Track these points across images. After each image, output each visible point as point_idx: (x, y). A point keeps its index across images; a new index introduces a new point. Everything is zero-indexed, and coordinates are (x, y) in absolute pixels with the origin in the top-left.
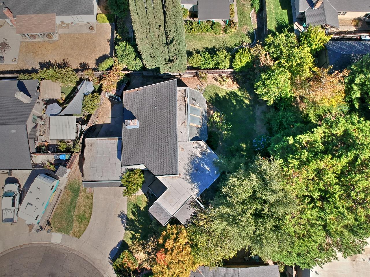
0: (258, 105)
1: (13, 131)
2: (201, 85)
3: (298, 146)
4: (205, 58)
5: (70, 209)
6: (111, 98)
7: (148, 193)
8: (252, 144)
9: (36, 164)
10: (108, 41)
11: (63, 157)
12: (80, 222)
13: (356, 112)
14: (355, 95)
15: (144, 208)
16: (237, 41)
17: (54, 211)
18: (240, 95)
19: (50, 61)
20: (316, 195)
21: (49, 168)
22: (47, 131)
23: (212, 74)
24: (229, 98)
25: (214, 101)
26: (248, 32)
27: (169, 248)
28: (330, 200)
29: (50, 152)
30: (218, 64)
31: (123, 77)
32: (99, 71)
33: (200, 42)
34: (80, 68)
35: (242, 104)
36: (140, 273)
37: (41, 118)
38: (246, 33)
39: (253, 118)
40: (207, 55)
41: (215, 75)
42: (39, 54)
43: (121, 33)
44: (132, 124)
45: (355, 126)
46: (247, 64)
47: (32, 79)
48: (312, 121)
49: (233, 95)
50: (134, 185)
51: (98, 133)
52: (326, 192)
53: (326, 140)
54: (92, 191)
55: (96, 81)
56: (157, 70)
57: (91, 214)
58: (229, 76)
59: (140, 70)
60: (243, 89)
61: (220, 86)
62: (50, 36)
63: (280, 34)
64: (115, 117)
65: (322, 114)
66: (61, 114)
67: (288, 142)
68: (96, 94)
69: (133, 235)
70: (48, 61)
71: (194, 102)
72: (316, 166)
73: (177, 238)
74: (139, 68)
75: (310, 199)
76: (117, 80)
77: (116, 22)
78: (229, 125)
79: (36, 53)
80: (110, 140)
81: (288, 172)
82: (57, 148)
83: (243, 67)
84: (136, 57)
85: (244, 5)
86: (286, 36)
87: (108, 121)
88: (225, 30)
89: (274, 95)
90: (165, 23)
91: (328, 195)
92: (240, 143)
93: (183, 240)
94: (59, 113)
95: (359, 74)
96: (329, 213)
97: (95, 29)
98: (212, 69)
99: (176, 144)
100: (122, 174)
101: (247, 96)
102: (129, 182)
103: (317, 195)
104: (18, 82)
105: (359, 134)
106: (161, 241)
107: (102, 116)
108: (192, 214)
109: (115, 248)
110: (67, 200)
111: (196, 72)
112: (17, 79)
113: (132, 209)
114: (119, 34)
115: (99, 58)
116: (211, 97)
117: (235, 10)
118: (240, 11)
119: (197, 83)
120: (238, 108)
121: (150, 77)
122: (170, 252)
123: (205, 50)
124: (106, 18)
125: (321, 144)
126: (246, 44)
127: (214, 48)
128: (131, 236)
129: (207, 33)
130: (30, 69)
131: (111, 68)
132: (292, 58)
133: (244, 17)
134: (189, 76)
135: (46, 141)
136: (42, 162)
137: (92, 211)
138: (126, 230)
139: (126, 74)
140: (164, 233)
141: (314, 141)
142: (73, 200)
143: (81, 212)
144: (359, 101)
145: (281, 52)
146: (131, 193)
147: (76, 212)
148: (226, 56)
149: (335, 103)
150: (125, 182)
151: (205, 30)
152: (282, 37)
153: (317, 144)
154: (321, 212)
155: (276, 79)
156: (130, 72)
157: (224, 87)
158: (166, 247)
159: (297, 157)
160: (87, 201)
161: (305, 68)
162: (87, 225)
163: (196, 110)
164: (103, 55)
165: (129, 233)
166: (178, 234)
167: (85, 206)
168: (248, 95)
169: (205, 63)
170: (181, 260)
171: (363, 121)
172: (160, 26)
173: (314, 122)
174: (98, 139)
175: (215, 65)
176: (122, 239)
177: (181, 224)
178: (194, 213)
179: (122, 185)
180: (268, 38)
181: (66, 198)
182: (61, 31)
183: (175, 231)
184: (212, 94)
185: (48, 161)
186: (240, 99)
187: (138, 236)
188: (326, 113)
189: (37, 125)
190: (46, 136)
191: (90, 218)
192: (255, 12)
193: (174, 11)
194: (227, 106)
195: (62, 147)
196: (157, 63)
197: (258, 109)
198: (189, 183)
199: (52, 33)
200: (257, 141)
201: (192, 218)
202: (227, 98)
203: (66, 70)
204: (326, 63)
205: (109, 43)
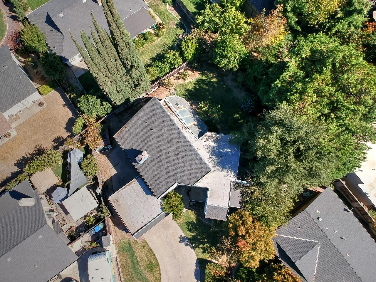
0: (225, 78)
1: (40, 237)
2: (169, 90)
3: (285, 84)
4: (158, 67)
5: (135, 267)
6: (102, 151)
7: (190, 206)
8: (242, 110)
9: (77, 252)
10: (64, 106)
11: (98, 228)
12: (152, 271)
13: (299, 35)
14: (293, 21)
15: (196, 220)
16: (173, 37)
17: (122, 279)
18: (206, 78)
19: (23, 157)
20: (326, 111)
21: (91, 247)
22: (65, 217)
23: (172, 77)
24: (200, 87)
25: (189, 96)
26: (176, 25)
27: (244, 233)
28: (340, 106)
29: (81, 233)
30: (172, 64)
31: (101, 126)
32: (76, 135)
33: (144, 57)
34: (55, 145)
35: (213, 84)
36: (231, 274)
37: (52, 211)
38: (175, 27)
39: (229, 90)
40: (158, 63)
41: (174, 75)
42: (8, 158)
43: (72, 91)
44: (143, 157)
45: (315, 42)
46: (196, 49)
47: (20, 182)
48: (273, 62)
49: (200, 82)
50: (177, 206)
51: (112, 188)
52: (332, 103)
53: (301, 67)
54: (143, 239)
55: (79, 146)
56: (128, 100)
57: (156, 258)
58: (186, 69)
59: (112, 111)
60: (205, 72)
61: (186, 82)
62: (8, 135)
63: (205, 10)
64: (117, 164)
65: (277, 53)
66: (69, 194)
67: (277, 86)
68: (89, 156)
69: (203, 248)
70: (22, 158)
71: (178, 106)
72: (313, 89)
73: (244, 221)
74: (109, 110)
75: (324, 116)
76: (97, 132)
77: (61, 85)
78: (218, 106)
79: (5, 158)
80: (130, 184)
81: (294, 108)
82: (86, 226)
83: (194, 54)
84: (101, 103)
85: (157, 5)
86: (210, 9)
87: (114, 172)
88: (157, 34)
89: (235, 60)
90: (118, 54)
91: (335, 104)
92: (232, 116)
93: (249, 220)
94: (67, 195)
95: (287, 2)
96: (345, 116)
97: (45, 103)
98: (170, 72)
99: (192, 147)
100: (160, 205)
101: (212, 76)
102: (172, 207)
103: (328, 110)
104: (9, 193)
105: (321, 46)
106: (232, 233)
107: (105, 171)
108: (240, 195)
109: (196, 271)
110: (127, 262)
111: (159, 83)
112: (6, 191)
113: (187, 228)
114: (71, 93)
115: (66, 125)
116: (184, 95)
117: (154, 14)
118: (158, 12)
119: (165, 92)
120: (211, 89)
121: (123, 112)
122: (247, 235)
123: (152, 61)
124: (48, 87)
125: (301, 72)
126: (181, 35)
127: (158, 54)
128: (201, 250)
129: (145, 46)
130: (10, 175)
131: (85, 126)
132: (228, 23)
133: (164, 14)
134: (155, 90)
135: (71, 227)
136: (81, 247)
137: (155, 255)
138: (194, 249)
139: (101, 123)
140: (231, 225)
141: (294, 73)
142: (131, 258)
143: (147, 263)
144: (298, 24)
145: (216, 24)
146: (180, 215)
147: (143, 266)
148: (174, 55)
149: (281, 37)
150: (168, 210)
151: (141, 45)
152: (208, 11)
153: (298, 74)
154: (339, 121)
155: (230, 47)
156: (103, 118)
157: (189, 81)
158: (240, 234)
159: (294, 91)
160: (144, 250)
161: (242, 25)
162: (159, 270)
163: (184, 111)
164: (69, 120)
165: (199, 249)
166: (241, 218)
167: (146, 255)
168: (211, 74)
169: (161, 71)
170: (260, 235)
171: (316, 35)
172: (116, 60)
173: (275, 62)
174: (119, 192)
175: (170, 67)
176: (196, 258)
177: (237, 209)
178: (241, 193)
179: (167, 214)
180: (198, 19)
181: (125, 261)
182: (14, 125)
183: (237, 218)
184: (184, 92)
185: (86, 242)
186: (208, 81)
187: (207, 246)
188: (278, 49)
189: (53, 218)
190: (68, 222)
191: (157, 261)
192: (170, 5)
193: (124, 39)
194: (202, 94)
195: (92, 221)
196: (125, 95)
197: (227, 80)
198: (222, 171)
199: (9, 131)
200: (245, 105)
201: (242, 198)
202: (197, 87)
203: (47, 153)
204: (254, 11)
205: (66, 107)
